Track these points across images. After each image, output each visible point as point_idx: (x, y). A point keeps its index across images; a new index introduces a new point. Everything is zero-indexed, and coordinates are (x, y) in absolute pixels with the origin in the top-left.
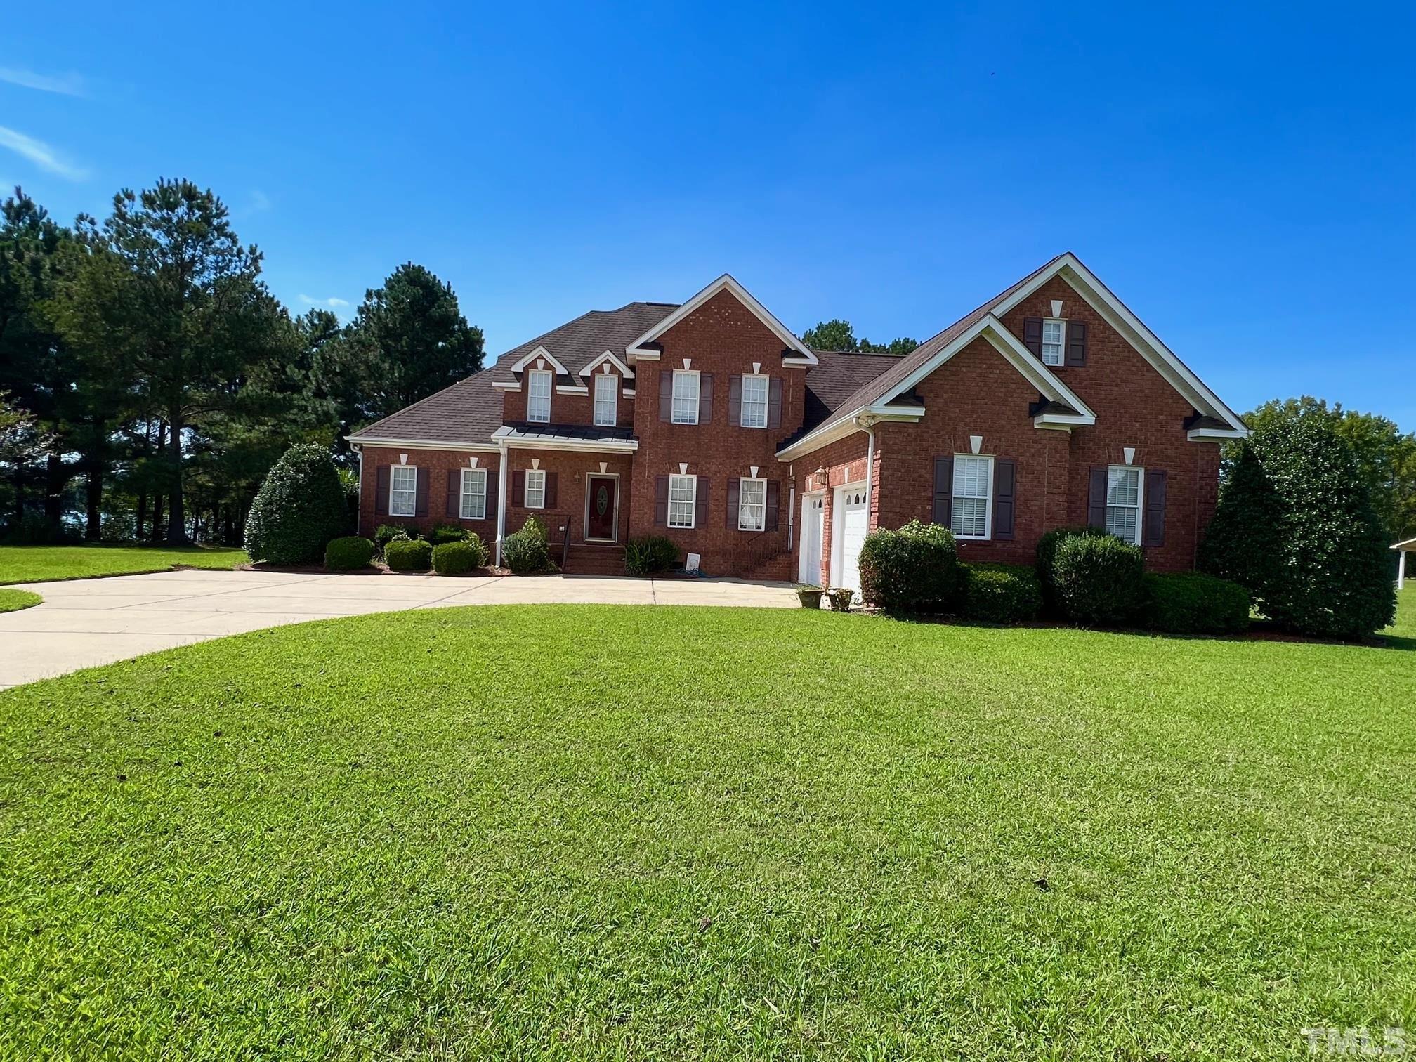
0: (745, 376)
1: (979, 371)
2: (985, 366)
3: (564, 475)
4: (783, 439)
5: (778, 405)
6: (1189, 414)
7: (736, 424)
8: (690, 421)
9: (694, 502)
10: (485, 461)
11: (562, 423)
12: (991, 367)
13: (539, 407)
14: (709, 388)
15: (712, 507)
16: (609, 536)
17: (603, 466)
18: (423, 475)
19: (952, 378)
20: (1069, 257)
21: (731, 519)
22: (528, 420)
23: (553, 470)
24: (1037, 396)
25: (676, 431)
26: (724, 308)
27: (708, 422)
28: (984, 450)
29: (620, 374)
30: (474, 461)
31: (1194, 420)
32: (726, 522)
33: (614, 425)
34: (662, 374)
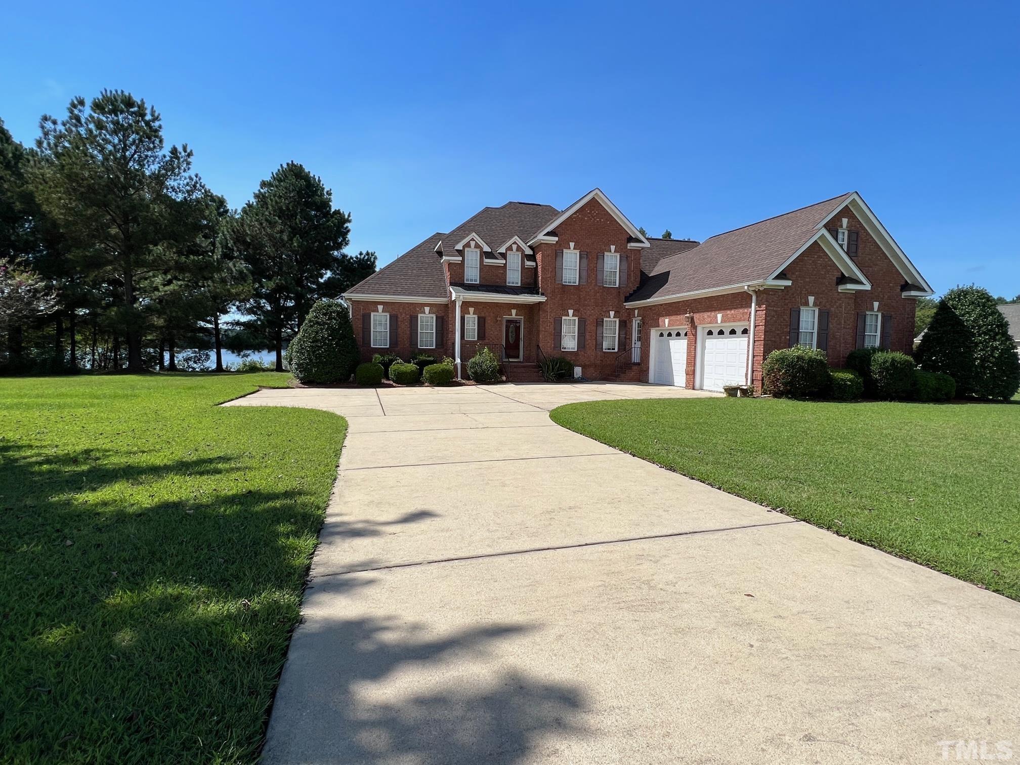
0: (606, 253)
1: (813, 259)
2: (816, 256)
3: (490, 318)
4: (628, 294)
5: (626, 273)
6: (903, 283)
7: (601, 285)
8: (573, 283)
9: (576, 334)
10: (434, 309)
11: (488, 284)
12: (819, 257)
13: (472, 274)
14: (585, 261)
15: (587, 337)
16: (518, 357)
17: (514, 312)
18: (394, 319)
19: (801, 263)
20: (855, 194)
21: (598, 346)
22: (465, 282)
23: (483, 315)
24: (840, 274)
25: (565, 289)
26: (593, 210)
27: (585, 284)
28: (815, 304)
29: (523, 251)
30: (427, 309)
31: (906, 287)
32: (596, 347)
33: (519, 285)
34: (556, 252)
